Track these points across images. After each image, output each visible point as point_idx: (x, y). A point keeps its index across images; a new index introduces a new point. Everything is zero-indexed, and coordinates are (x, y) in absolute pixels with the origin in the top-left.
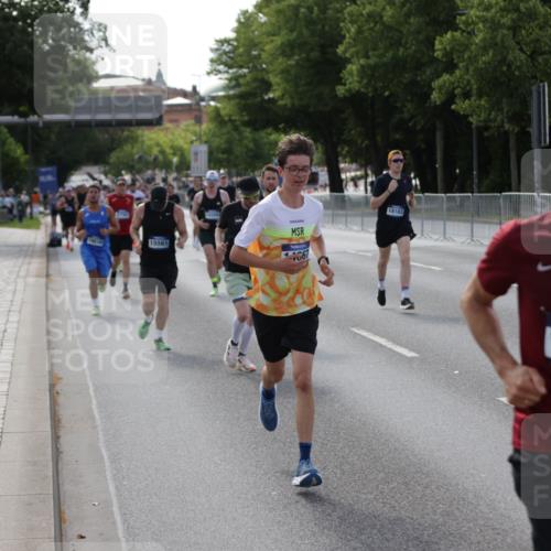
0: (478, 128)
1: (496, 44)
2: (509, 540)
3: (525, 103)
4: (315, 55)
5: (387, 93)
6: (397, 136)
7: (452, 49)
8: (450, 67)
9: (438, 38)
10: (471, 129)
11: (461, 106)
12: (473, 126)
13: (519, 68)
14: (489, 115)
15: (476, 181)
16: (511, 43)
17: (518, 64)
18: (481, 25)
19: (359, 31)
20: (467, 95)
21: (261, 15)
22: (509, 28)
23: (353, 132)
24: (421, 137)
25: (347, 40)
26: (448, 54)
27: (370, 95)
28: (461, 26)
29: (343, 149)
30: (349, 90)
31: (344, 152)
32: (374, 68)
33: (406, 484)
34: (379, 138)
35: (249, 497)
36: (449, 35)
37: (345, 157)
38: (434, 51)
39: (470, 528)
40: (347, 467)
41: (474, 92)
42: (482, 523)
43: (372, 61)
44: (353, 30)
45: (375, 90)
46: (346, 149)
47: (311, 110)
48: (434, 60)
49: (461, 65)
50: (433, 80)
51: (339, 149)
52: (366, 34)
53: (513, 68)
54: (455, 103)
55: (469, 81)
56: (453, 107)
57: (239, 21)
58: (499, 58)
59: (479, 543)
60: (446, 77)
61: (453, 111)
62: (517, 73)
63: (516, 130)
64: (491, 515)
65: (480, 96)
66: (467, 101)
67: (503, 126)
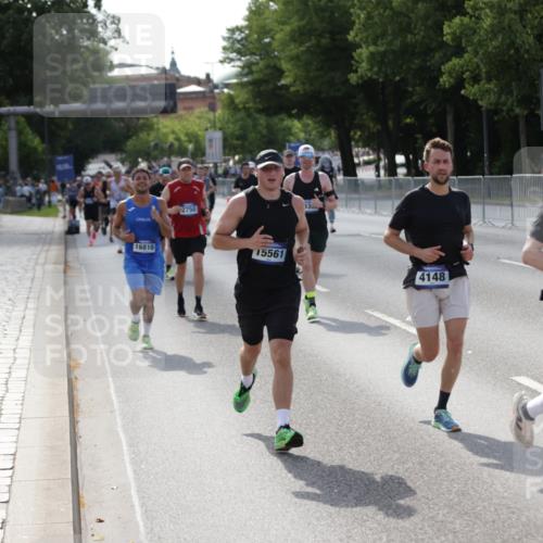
0: (488, 111)
1: (504, 29)
2: (524, 519)
3: (534, 87)
4: (325, 41)
5: (397, 78)
6: (408, 120)
7: (461, 33)
8: (459, 51)
9: (446, 23)
10: (481, 112)
11: (470, 91)
12: (483, 109)
13: (527, 51)
14: (500, 97)
15: (487, 163)
16: (519, 27)
17: (527, 47)
18: (487, 11)
19: (369, 17)
20: (476, 79)
21: (271, 4)
22: (515, 13)
23: (365, 117)
24: (431, 121)
25: (357, 26)
26: (457, 38)
27: (381, 80)
28: (469, 10)
29: (355, 133)
30: (362, 77)
31: (357, 137)
32: (384, 54)
33: (421, 464)
34: (390, 123)
35: (266, 478)
36: (457, 20)
37: (357, 142)
38: (442, 35)
39: (484, 507)
40: (362, 448)
41: (484, 75)
42: (498, 501)
43: (382, 49)
44: (362, 16)
45: (386, 75)
46: (359, 133)
47: (323, 96)
48: (443, 44)
49: (469, 49)
50: (443, 63)
51: (352, 133)
52: (376, 19)
53: (522, 51)
54: (464, 88)
55: (478, 66)
56: (463, 92)
57: (250, 9)
58: (508, 41)
59: (494, 522)
60: (455, 61)
61: (463, 96)
62: (526, 56)
63: (526, 112)
64: (506, 494)
65: (489, 80)
66: (476, 86)
67: (512, 110)
